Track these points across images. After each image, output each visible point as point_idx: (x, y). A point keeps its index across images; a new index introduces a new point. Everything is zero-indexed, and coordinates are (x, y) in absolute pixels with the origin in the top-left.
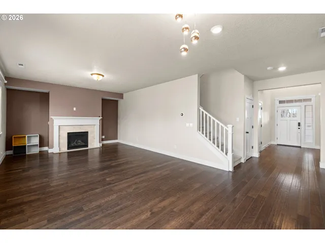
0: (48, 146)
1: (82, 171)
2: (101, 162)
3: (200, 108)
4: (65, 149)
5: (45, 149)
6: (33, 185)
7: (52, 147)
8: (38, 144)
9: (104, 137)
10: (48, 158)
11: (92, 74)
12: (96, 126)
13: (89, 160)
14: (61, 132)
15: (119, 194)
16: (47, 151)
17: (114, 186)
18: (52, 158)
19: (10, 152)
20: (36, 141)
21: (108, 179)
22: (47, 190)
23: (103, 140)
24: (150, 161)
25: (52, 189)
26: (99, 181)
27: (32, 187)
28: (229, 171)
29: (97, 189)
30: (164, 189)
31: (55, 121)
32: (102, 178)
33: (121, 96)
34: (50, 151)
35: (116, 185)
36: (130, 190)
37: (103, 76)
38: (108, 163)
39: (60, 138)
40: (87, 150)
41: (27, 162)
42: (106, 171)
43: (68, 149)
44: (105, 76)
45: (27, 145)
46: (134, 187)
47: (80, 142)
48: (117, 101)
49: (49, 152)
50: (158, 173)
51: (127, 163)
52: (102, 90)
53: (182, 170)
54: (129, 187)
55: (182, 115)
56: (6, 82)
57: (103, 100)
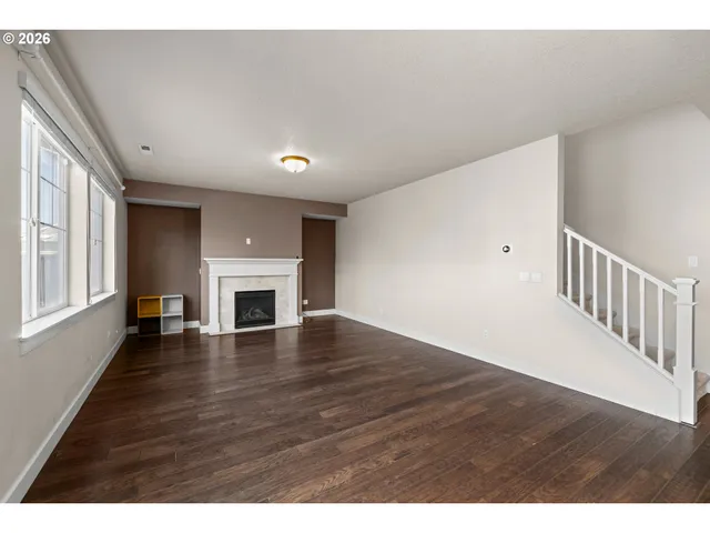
0: (200, 319)
1: (262, 386)
2: (304, 363)
3: (567, 230)
4: (230, 327)
5: (195, 324)
6: (165, 414)
7: (207, 323)
8: (181, 314)
9: (306, 302)
10: (199, 346)
11: (283, 160)
12: (289, 279)
13: (279, 357)
14: (223, 290)
15: (357, 467)
16: (198, 329)
17: (342, 439)
18: (207, 345)
19: (134, 330)
20: (177, 308)
21: (324, 414)
22: (191, 432)
23: (304, 308)
24: (422, 368)
25: (201, 430)
26: (306, 418)
27: (162, 420)
28: (682, 424)
29: (300, 441)
30: (486, 470)
31: (211, 267)
32: (312, 409)
33: (342, 209)
34: (203, 330)
35: (346, 438)
36: (387, 459)
37: (307, 161)
38: (322, 367)
39: (222, 302)
40: (274, 330)
41: (162, 352)
42: (318, 390)
43: (236, 327)
44: (312, 160)
45: (163, 315)
46: (395, 447)
47: (260, 314)
48: (334, 221)
49: (201, 332)
50: (452, 407)
51: (363, 370)
52: (302, 198)
53: (519, 404)
54: (382, 445)
55: (507, 250)
56: (123, 188)
57: (304, 220)
